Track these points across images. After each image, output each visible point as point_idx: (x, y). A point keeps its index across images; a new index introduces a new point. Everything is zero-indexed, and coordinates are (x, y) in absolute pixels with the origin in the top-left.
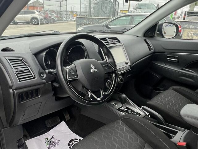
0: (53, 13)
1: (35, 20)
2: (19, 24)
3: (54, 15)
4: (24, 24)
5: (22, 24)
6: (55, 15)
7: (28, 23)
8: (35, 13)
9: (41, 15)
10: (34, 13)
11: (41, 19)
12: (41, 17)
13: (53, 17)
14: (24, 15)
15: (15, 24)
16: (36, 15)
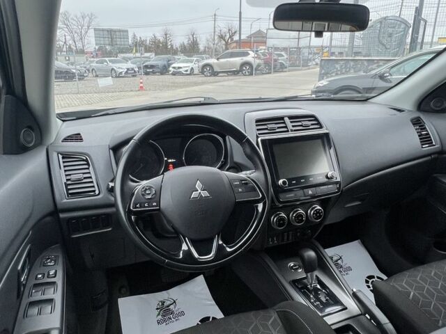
0: (283, 53)
1: (248, 67)
2: (220, 75)
3: (283, 56)
4: (228, 75)
5: (226, 75)
6: (286, 56)
7: (235, 73)
8: (249, 54)
9: (259, 58)
10: (246, 54)
11: (259, 65)
12: (258, 61)
13: (281, 60)
14: (228, 59)
15: (215, 75)
16: (251, 57)
